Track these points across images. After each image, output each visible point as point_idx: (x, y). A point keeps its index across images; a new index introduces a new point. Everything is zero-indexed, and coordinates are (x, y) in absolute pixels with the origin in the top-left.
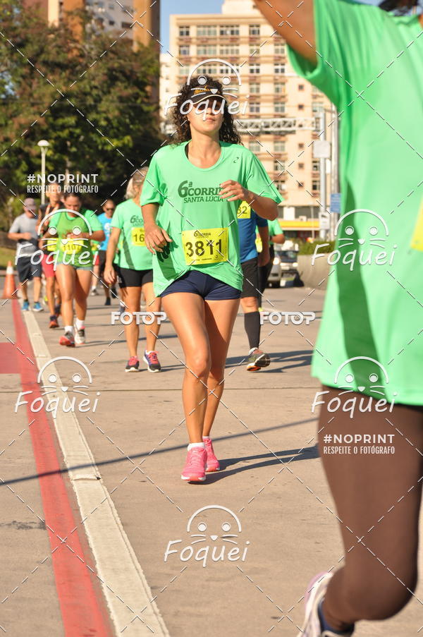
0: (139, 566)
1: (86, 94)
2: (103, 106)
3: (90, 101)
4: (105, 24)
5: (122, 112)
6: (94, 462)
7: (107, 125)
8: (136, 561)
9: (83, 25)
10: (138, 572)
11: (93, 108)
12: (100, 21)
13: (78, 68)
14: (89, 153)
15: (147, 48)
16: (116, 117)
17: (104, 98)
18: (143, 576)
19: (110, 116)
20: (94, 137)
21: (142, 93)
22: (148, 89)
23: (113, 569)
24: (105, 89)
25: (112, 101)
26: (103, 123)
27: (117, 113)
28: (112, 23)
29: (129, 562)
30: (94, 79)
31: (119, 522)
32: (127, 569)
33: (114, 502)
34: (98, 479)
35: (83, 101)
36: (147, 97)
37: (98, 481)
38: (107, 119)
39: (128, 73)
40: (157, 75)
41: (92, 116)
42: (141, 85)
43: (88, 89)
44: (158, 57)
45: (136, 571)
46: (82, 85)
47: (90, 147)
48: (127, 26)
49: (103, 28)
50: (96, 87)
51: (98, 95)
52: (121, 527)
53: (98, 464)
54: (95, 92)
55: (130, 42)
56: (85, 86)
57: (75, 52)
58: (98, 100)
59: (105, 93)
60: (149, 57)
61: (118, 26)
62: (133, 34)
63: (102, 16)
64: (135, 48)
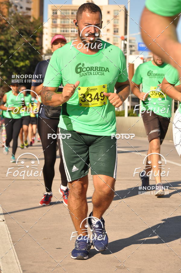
0: (18, 261)
1: (8, 41)
2: (16, 47)
3: (10, 44)
4: (18, 8)
5: (25, 50)
6: (2, 213)
7: (18, 56)
8: (17, 259)
9: (8, 8)
10: (18, 264)
11: (12, 48)
12: (16, 6)
13: (5, 29)
14: (9, 68)
15: (37, 20)
16: (22, 52)
17: (17, 43)
18: (20, 266)
19: (20, 51)
20: (12, 61)
21: (34, 41)
22: (37, 39)
23: (7, 262)
24: (17, 39)
25: (21, 45)
26: (16, 54)
27: (22, 50)
28: (21, 8)
29: (14, 259)
30: (12, 34)
31: (11, 241)
32: (13, 262)
33: (10, 232)
34: (4, 221)
35: (7, 44)
36: (37, 43)
37: (4, 222)
38: (18, 53)
39: (28, 31)
40: (42, 33)
41: (11, 51)
42: (34, 37)
43: (9, 38)
44: (42, 24)
45: (17, 263)
46: (7, 36)
47: (10, 65)
48: (29, 9)
49: (17, 10)
50: (13, 38)
51: (14, 42)
52: (12, 243)
53: (4, 214)
54: (13, 40)
55: (30, 17)
56: (8, 37)
57: (4, 21)
58: (14, 44)
59: (17, 41)
60: (38, 24)
61: (24, 10)
62: (31, 13)
63: (17, 4)
64: (32, 20)
